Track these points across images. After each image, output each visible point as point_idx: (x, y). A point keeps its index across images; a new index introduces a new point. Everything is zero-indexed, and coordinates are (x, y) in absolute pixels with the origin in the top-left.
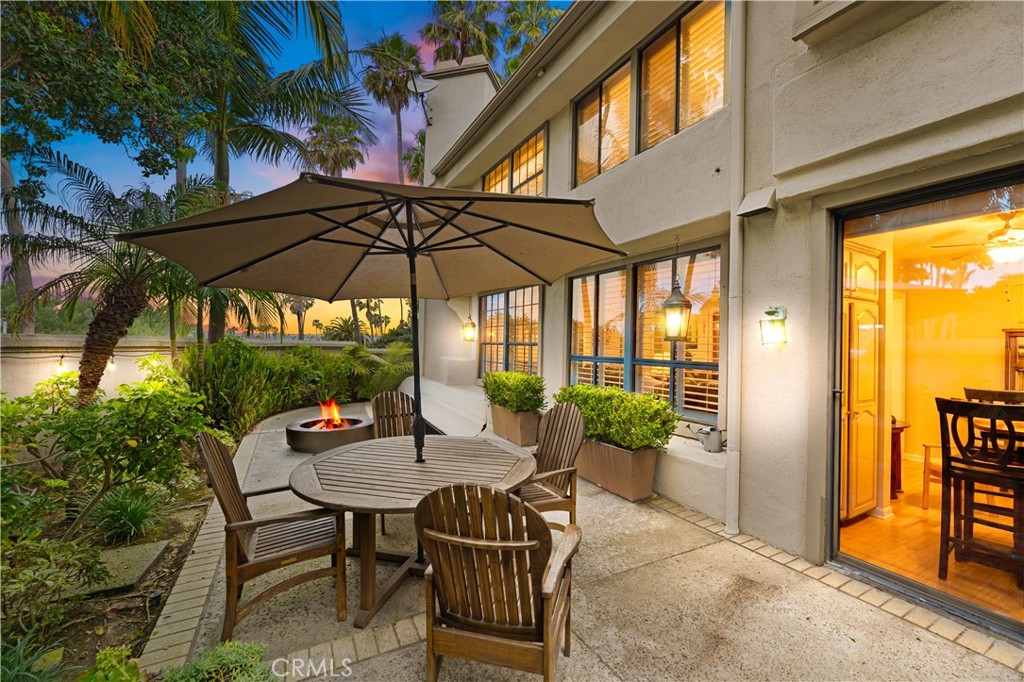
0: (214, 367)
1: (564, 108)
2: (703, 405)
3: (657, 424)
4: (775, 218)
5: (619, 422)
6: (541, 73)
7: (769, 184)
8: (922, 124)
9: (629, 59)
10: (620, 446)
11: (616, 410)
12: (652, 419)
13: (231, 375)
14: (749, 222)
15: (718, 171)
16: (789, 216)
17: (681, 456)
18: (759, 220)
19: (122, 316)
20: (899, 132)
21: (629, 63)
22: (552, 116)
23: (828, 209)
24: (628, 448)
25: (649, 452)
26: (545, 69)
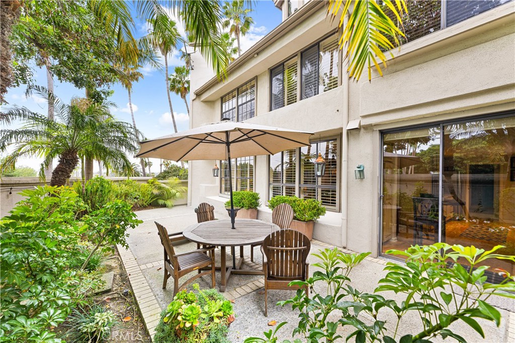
0: (91, 192)
1: (265, 71)
2: (329, 203)
3: (315, 211)
4: (360, 131)
5: (300, 211)
6: (255, 56)
7: (358, 118)
8: (409, 105)
9: (296, 55)
10: (300, 220)
11: (298, 206)
12: (313, 209)
13: (101, 196)
14: (350, 132)
15: (338, 111)
16: (365, 131)
17: (323, 223)
18: (354, 132)
19: (69, 168)
20: (402, 107)
21: (296, 57)
22: (259, 74)
23: (379, 130)
24: (304, 221)
25: (311, 222)
26: (258, 54)
